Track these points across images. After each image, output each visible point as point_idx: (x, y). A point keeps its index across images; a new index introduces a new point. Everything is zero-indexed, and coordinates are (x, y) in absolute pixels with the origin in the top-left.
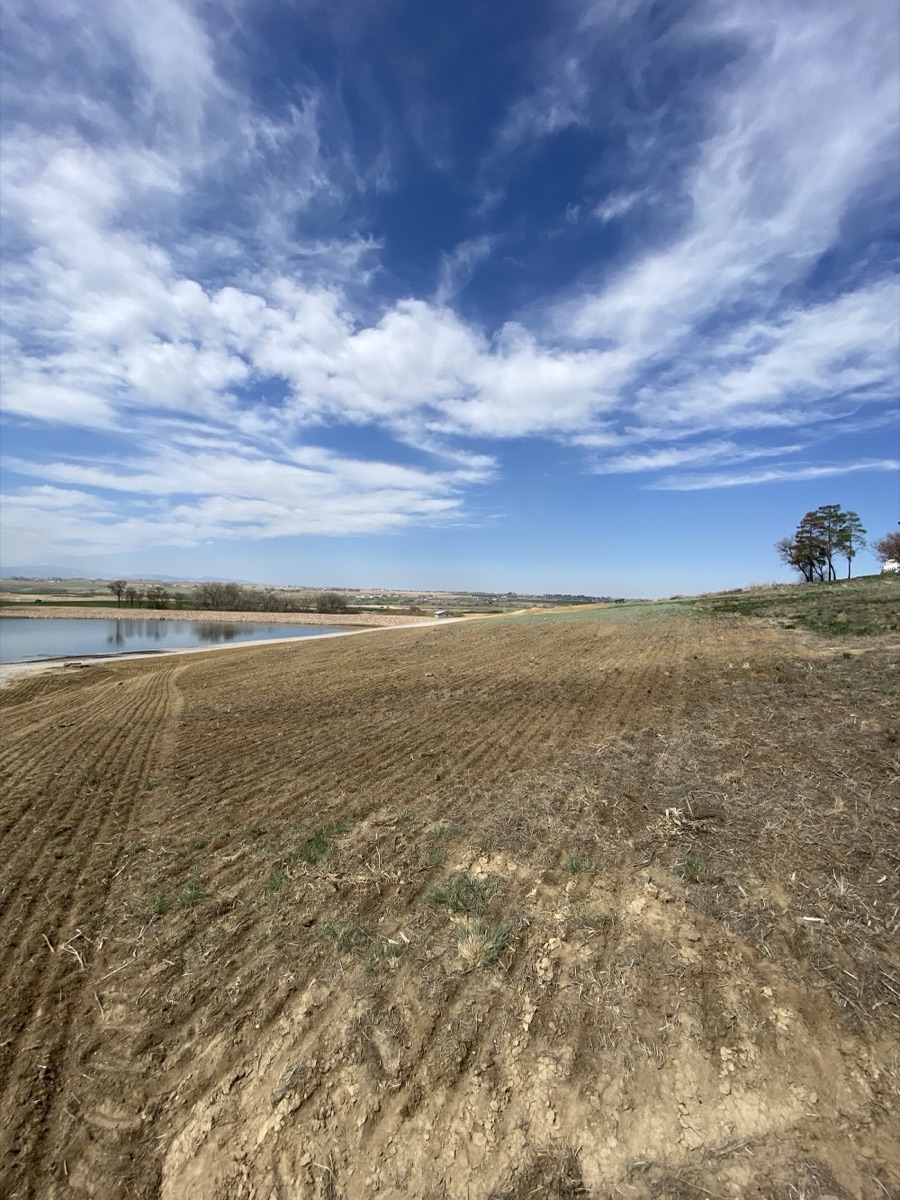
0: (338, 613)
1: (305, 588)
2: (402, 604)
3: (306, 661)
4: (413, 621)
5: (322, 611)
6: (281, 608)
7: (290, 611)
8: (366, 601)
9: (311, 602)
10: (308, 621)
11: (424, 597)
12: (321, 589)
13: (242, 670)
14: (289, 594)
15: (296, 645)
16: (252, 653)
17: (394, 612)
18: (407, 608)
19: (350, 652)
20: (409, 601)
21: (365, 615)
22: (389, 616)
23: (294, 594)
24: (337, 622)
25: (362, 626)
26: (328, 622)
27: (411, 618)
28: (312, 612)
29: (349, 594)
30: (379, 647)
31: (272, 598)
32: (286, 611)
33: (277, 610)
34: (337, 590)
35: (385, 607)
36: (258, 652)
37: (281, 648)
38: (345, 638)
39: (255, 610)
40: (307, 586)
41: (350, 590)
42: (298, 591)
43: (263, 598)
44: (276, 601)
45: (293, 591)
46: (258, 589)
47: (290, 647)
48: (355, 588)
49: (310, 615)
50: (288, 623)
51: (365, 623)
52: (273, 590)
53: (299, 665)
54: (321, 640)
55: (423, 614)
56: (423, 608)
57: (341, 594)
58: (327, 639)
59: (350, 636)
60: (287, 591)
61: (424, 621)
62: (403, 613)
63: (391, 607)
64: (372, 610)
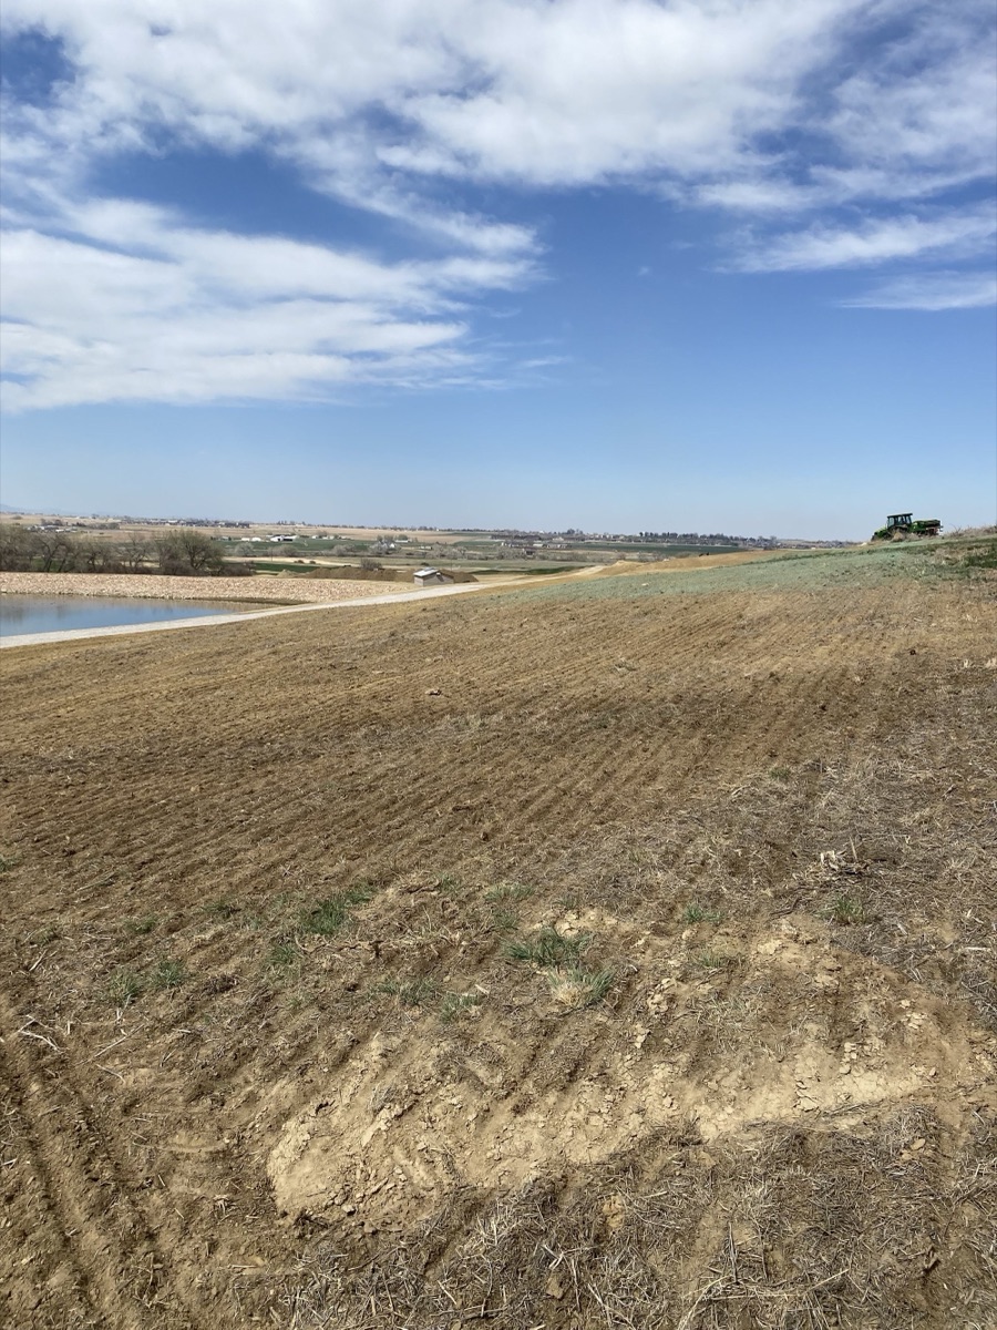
0: (206, 574)
1: (129, 521)
2: (342, 555)
3: (172, 673)
4: (368, 593)
5: (171, 570)
6: (81, 563)
7: (101, 571)
8: (263, 547)
9: (147, 549)
10: (142, 591)
11: (390, 540)
12: (163, 522)
13: (41, 692)
14: (96, 533)
15: (139, 641)
16: (53, 657)
17: (328, 573)
18: (355, 563)
19: (257, 653)
20: (357, 548)
21: (263, 579)
22: (316, 581)
23: (107, 533)
24: (207, 593)
25: (261, 601)
26: (184, 593)
27: (365, 584)
28: (148, 571)
29: (226, 533)
30: (317, 642)
31: (61, 542)
32: (92, 570)
33: (72, 569)
34: (199, 523)
35: (307, 561)
36: (65, 654)
37: (110, 647)
38: (239, 626)
39: (25, 569)
40: (133, 515)
41: (228, 525)
42: (114, 526)
43: (40, 544)
44: (69, 549)
45: (102, 527)
46: (30, 521)
47: (127, 644)
48: (237, 520)
49: (146, 578)
50: (100, 596)
51: (265, 595)
52: (59, 524)
53: (161, 680)
54: (190, 631)
55: (390, 576)
56: (387, 564)
57: (207, 532)
58: (201, 629)
59: (250, 623)
60: (92, 527)
61: (392, 591)
62: (346, 574)
63: (320, 562)
64: (277, 568)
